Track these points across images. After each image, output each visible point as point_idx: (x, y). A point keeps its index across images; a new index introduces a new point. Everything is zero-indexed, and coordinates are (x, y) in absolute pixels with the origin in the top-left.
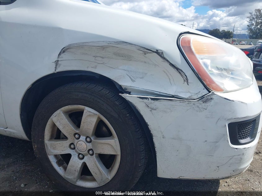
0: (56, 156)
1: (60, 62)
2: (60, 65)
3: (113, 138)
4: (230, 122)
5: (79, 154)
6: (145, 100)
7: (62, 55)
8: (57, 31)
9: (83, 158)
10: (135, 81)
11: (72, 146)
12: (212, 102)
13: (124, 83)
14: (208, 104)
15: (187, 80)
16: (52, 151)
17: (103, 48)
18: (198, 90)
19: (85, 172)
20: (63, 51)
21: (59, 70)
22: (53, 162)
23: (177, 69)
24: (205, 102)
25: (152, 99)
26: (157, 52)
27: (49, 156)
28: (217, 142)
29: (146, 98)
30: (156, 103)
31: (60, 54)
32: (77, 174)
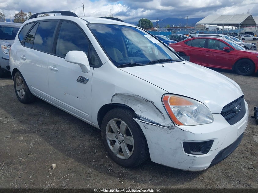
0: (110, 140)
1: (113, 100)
2: (113, 101)
3: (132, 137)
4: (184, 141)
5: (119, 142)
6: (143, 123)
7: (114, 97)
8: (112, 86)
9: (120, 144)
10: (142, 113)
11: (117, 137)
12: (174, 130)
13: (138, 113)
14: (172, 130)
15: (164, 117)
16: (108, 138)
17: (130, 96)
18: (169, 122)
19: (120, 151)
20: (115, 95)
21: (113, 103)
22: (109, 142)
23: (160, 111)
24: (170, 129)
25: (146, 123)
26: (151, 102)
27: (107, 140)
28: (177, 150)
29: (144, 123)
30: (148, 125)
31: (113, 96)
32: (117, 151)
